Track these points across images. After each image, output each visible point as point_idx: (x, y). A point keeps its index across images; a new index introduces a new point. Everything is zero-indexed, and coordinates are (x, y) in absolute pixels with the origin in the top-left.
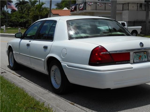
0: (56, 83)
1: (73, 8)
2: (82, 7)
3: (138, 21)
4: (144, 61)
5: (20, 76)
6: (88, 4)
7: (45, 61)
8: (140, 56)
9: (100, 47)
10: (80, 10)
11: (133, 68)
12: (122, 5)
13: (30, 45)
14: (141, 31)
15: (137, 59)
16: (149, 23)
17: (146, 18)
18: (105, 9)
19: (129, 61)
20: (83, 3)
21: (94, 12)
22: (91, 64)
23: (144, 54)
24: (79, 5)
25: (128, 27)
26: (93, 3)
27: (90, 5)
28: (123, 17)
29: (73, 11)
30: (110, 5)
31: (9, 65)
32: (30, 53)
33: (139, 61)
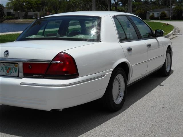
8: (9, 69)
23: (15, 67)
33: (6, 74)
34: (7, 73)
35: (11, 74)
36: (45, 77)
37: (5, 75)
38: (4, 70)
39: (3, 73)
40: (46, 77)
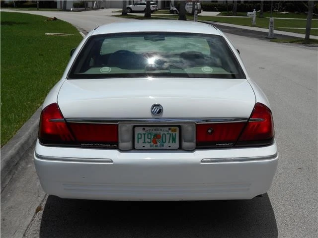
8: (157, 136)
15: (144, 142)
23: (170, 132)
33: (151, 146)
34: (152, 144)
35: (163, 146)
36: (236, 145)
37: (149, 148)
38: (144, 140)
39: (144, 145)
40: (238, 146)
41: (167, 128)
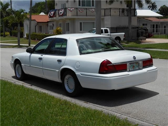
0: (70, 88)
1: (52, 14)
2: (62, 13)
3: (120, 27)
4: (136, 69)
5: (31, 85)
6: (69, 9)
7: (59, 72)
9: (106, 60)
10: (59, 16)
11: (129, 75)
12: (104, 10)
13: (42, 58)
14: (124, 38)
16: (132, 28)
17: (129, 24)
18: (86, 14)
19: (127, 70)
20: (63, 9)
21: (75, 18)
22: (100, 72)
24: (59, 10)
25: (111, 34)
26: (74, 9)
27: (70, 11)
28: (106, 22)
29: (52, 17)
30: (91, 11)
31: (15, 75)
32: (43, 65)
33: (133, 69)
41: (135, 63)
